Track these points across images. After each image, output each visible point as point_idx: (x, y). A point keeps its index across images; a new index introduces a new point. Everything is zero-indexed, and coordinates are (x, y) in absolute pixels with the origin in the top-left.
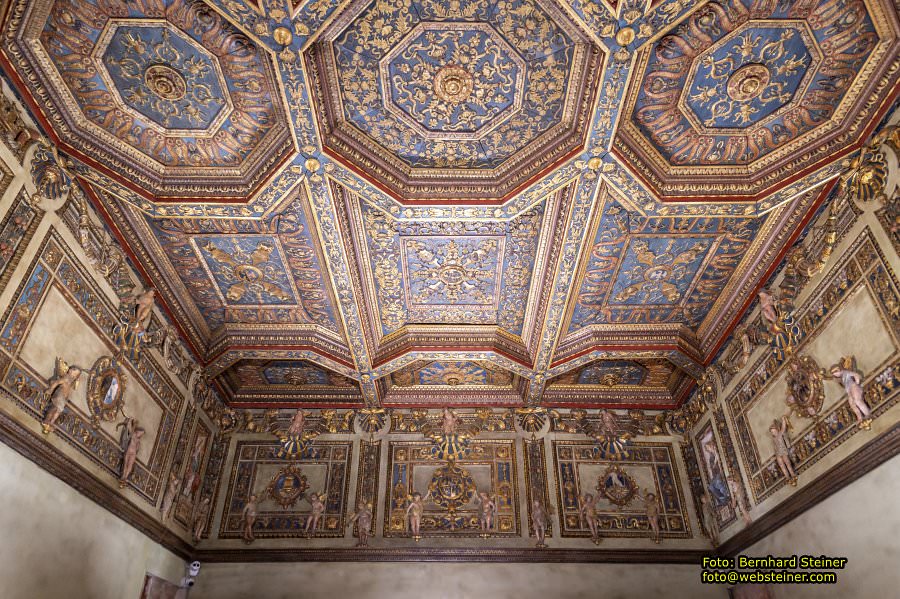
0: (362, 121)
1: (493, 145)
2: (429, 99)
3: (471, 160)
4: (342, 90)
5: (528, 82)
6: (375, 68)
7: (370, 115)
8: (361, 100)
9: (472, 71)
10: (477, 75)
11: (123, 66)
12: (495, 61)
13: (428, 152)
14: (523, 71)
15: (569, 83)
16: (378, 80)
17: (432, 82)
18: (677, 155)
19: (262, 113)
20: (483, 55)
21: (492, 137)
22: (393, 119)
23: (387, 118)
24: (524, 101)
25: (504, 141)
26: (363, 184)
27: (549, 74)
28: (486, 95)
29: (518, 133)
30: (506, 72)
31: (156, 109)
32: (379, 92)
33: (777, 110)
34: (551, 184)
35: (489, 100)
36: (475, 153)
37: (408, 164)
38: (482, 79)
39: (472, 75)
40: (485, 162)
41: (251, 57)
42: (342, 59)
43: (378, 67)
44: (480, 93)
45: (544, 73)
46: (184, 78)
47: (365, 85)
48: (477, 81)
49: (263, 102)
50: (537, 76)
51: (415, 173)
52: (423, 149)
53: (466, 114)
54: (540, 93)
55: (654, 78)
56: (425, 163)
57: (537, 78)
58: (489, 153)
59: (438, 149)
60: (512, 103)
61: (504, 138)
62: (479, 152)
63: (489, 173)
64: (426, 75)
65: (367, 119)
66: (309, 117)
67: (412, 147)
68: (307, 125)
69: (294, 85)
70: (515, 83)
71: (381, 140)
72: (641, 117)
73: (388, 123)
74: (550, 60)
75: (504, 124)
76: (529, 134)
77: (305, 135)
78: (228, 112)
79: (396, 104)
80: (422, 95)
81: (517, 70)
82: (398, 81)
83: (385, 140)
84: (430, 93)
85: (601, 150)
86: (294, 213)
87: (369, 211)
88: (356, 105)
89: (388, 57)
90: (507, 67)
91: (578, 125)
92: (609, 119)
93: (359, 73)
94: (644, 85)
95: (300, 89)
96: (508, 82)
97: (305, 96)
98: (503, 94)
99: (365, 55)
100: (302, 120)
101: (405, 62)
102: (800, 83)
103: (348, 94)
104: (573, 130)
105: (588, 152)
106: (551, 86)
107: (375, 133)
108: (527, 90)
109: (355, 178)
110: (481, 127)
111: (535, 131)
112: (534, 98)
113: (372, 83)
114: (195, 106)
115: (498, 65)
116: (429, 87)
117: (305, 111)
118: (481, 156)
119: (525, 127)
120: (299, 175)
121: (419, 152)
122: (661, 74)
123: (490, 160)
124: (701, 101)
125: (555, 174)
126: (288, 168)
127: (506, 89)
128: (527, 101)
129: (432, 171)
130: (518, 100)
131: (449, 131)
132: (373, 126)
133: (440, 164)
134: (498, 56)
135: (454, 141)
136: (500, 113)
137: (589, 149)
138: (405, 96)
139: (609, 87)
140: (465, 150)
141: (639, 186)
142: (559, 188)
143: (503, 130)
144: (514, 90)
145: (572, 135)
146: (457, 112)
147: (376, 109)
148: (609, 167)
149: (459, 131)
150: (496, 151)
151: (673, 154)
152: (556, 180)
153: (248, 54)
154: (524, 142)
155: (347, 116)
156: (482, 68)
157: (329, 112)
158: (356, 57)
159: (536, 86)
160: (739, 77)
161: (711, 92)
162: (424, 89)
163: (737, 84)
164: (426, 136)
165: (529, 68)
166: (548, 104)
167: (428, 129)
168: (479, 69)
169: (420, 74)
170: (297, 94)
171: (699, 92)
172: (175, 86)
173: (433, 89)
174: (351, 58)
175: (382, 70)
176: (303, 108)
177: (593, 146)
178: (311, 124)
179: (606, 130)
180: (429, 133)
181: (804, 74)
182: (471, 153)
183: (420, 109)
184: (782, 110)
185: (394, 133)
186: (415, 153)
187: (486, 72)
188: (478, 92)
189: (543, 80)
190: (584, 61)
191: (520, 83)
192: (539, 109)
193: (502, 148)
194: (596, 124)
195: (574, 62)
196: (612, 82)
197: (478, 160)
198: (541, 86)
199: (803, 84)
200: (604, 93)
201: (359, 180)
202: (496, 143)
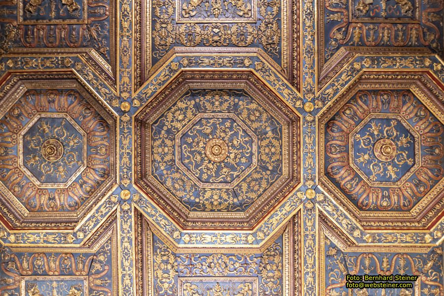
0: (161, 175)
1: (242, 192)
2: (202, 160)
3: (229, 204)
4: (152, 154)
5: (259, 147)
6: (173, 139)
7: (167, 169)
8: (162, 159)
9: (227, 142)
10: (230, 144)
11: (33, 140)
12: (240, 136)
13: (201, 198)
14: (256, 141)
15: (283, 148)
16: (174, 146)
17: (204, 148)
18: (361, 200)
19: (102, 169)
20: (233, 132)
21: (241, 186)
22: (180, 173)
23: (177, 172)
24: (258, 160)
25: (250, 189)
26: (156, 211)
27: (270, 142)
28: (236, 157)
29: (257, 183)
30: (246, 143)
31: (40, 169)
32: (174, 154)
33: (409, 170)
34: (284, 212)
35: (238, 160)
36: (231, 198)
37: (188, 208)
38: (233, 146)
39: (227, 144)
40: (238, 206)
41: (105, 133)
42: (155, 133)
43: (174, 139)
44: (232, 156)
45: (267, 141)
46: (64, 148)
47: (166, 149)
48: (230, 148)
49: (105, 162)
50: (264, 143)
51: (192, 215)
52: (198, 196)
53: (225, 170)
54: (267, 154)
55: (331, 145)
56: (199, 207)
57: (264, 145)
58: (240, 198)
59: (208, 195)
60: (252, 163)
61: (249, 187)
62: (234, 197)
63: (242, 215)
64: (201, 144)
65: (165, 172)
66: (130, 159)
67: (191, 194)
68: (128, 163)
69: (125, 135)
70: (252, 149)
71: (172, 189)
72: (330, 171)
73: (177, 176)
74: (270, 134)
75: (248, 176)
76: (264, 185)
77: (125, 170)
78: (82, 169)
79: (183, 164)
80: (199, 157)
81: (252, 141)
82: (185, 148)
83: (175, 188)
84: (204, 156)
85: (312, 183)
86: (105, 253)
87: (158, 251)
88: (158, 163)
89: (180, 132)
90: (247, 139)
91: (293, 171)
92: (311, 159)
93: (163, 142)
94: (326, 151)
95: (128, 139)
96: (248, 149)
97: (130, 143)
98: (245, 157)
99: (168, 131)
100: (126, 160)
101: (190, 136)
102: (414, 152)
103: (156, 155)
104: (291, 178)
105: (304, 185)
106: (273, 150)
107: (169, 183)
108: (259, 153)
109: (152, 206)
110: (234, 179)
111: (268, 182)
112: (264, 157)
113: (170, 148)
114: (64, 166)
115: (241, 138)
116: (203, 152)
117: (128, 153)
118: (236, 200)
119: (261, 178)
120: (115, 204)
121: (195, 198)
122: (334, 142)
123: (241, 205)
124: (362, 163)
125: (286, 203)
126: (109, 197)
127: (247, 153)
128: (260, 160)
129: (204, 213)
130: (255, 160)
131: (215, 182)
132: (168, 177)
133: (209, 207)
134: (241, 133)
135: (218, 189)
136: (245, 169)
137: (304, 183)
138: (189, 157)
139: (307, 138)
140: (225, 196)
141: (344, 214)
142: (291, 216)
143: (248, 180)
144: (252, 154)
145: (292, 180)
146: (219, 169)
147: (171, 165)
148: (320, 198)
149: (221, 182)
150: (245, 197)
151: (358, 200)
152: (287, 208)
153: (104, 131)
154: (261, 190)
155: (152, 172)
156: (233, 140)
157: (142, 163)
158: (163, 132)
159: (264, 150)
160: (378, 145)
161: (366, 157)
162: (200, 153)
163: (379, 150)
164: (201, 185)
165: (259, 139)
166: (273, 162)
167: (201, 181)
168: (231, 140)
169: (198, 143)
170: (126, 142)
171: (359, 157)
172: (57, 150)
173: (205, 154)
174: (160, 133)
175: (177, 141)
176: (128, 151)
177: (306, 180)
178: (131, 163)
179: (312, 167)
180: (202, 183)
181: (414, 146)
182: (229, 198)
183: (197, 166)
184: (412, 169)
185: (181, 183)
186: (192, 198)
187: (235, 142)
188: (231, 155)
189: (267, 146)
190: (289, 133)
191: (255, 148)
192: (268, 165)
193: (249, 195)
194: (304, 163)
195: (283, 136)
196: (307, 134)
197: (233, 204)
198: (267, 151)
199: (416, 152)
200: (305, 142)
201: (155, 208)
202: (244, 190)
